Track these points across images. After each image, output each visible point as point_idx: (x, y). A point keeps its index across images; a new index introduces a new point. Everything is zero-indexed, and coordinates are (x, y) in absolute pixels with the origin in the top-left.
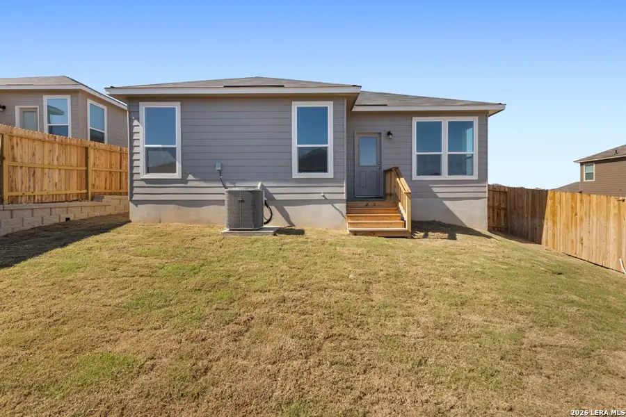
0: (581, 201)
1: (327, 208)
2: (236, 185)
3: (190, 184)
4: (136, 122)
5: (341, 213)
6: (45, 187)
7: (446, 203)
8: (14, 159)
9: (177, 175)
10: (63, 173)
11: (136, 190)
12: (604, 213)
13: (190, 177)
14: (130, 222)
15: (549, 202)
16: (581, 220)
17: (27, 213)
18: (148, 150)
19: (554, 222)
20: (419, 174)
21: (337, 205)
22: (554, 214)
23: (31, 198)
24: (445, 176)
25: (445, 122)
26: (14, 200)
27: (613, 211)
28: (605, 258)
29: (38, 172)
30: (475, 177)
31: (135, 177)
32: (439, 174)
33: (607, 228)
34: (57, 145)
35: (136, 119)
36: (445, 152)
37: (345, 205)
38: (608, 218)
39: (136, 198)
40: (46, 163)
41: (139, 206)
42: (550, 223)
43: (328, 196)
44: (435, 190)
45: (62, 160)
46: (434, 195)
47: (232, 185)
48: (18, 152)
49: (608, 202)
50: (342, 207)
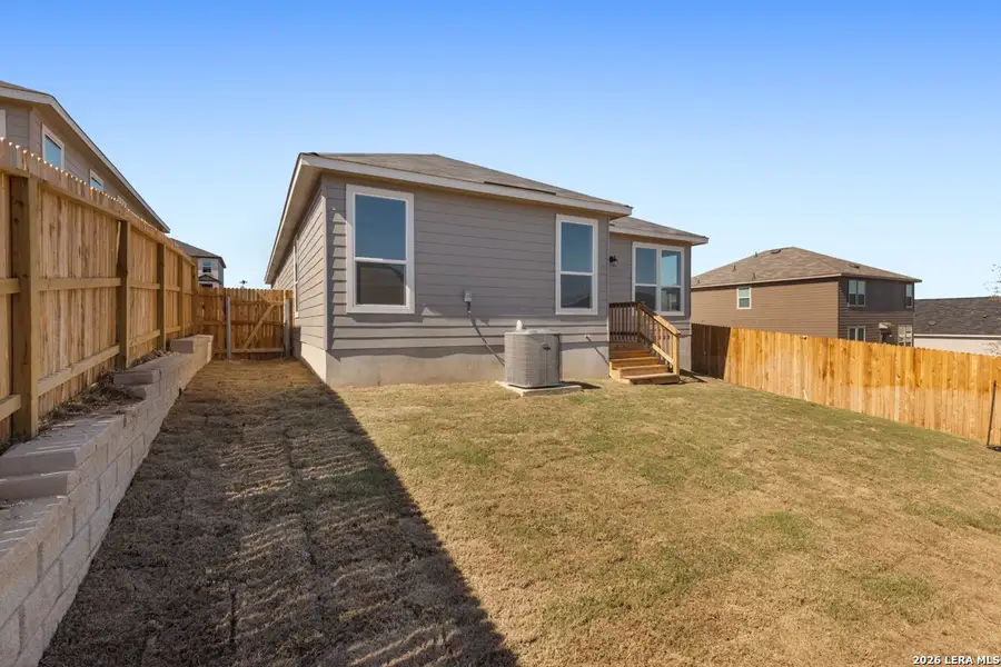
0: (766, 337)
1: (591, 352)
2: (490, 324)
3: (426, 322)
4: (338, 217)
5: (604, 358)
9: (408, 307)
11: (338, 333)
12: (788, 350)
13: (427, 312)
14: (327, 387)
15: (732, 339)
16: (766, 356)
18: (359, 265)
19: (738, 360)
21: (601, 349)
22: (738, 351)
24: (659, 311)
25: (659, 250)
27: (797, 347)
28: (789, 390)
30: (682, 314)
31: (337, 310)
33: (791, 362)
35: (338, 211)
36: (659, 285)
37: (607, 348)
38: (791, 354)
39: (338, 345)
41: (342, 359)
42: (733, 360)
43: (593, 339)
47: (484, 324)
49: (792, 340)
50: (605, 350)
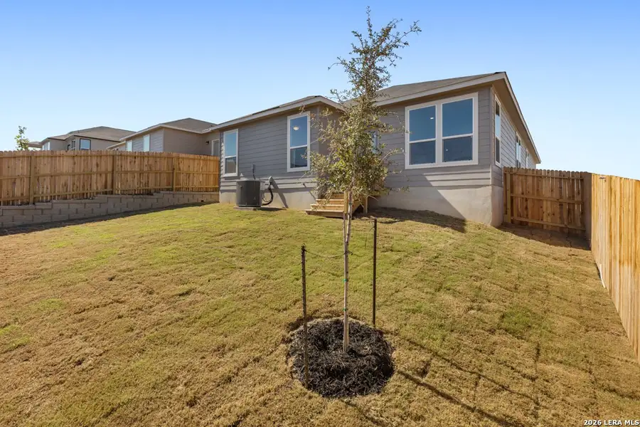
1: (306, 195)
2: (261, 179)
6: (195, 183)
7: (442, 192)
8: (180, 169)
10: (205, 176)
11: (222, 184)
14: (219, 202)
17: (181, 196)
18: (226, 159)
20: (412, 162)
23: (187, 189)
24: (439, 161)
25: (439, 106)
26: (178, 190)
29: (191, 175)
30: (475, 162)
31: (221, 176)
32: (433, 161)
34: (201, 162)
35: (222, 142)
36: (439, 138)
39: (222, 188)
40: (195, 170)
41: (222, 193)
43: (307, 185)
44: (429, 178)
45: (205, 169)
46: (428, 184)
47: (258, 179)
48: (181, 165)
